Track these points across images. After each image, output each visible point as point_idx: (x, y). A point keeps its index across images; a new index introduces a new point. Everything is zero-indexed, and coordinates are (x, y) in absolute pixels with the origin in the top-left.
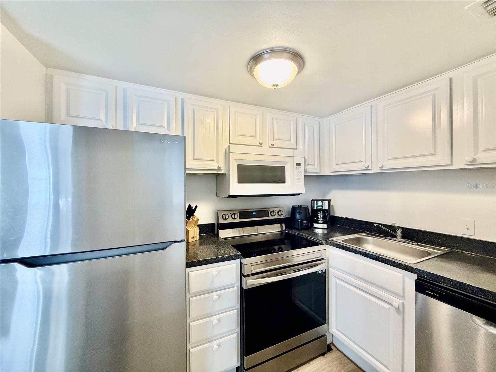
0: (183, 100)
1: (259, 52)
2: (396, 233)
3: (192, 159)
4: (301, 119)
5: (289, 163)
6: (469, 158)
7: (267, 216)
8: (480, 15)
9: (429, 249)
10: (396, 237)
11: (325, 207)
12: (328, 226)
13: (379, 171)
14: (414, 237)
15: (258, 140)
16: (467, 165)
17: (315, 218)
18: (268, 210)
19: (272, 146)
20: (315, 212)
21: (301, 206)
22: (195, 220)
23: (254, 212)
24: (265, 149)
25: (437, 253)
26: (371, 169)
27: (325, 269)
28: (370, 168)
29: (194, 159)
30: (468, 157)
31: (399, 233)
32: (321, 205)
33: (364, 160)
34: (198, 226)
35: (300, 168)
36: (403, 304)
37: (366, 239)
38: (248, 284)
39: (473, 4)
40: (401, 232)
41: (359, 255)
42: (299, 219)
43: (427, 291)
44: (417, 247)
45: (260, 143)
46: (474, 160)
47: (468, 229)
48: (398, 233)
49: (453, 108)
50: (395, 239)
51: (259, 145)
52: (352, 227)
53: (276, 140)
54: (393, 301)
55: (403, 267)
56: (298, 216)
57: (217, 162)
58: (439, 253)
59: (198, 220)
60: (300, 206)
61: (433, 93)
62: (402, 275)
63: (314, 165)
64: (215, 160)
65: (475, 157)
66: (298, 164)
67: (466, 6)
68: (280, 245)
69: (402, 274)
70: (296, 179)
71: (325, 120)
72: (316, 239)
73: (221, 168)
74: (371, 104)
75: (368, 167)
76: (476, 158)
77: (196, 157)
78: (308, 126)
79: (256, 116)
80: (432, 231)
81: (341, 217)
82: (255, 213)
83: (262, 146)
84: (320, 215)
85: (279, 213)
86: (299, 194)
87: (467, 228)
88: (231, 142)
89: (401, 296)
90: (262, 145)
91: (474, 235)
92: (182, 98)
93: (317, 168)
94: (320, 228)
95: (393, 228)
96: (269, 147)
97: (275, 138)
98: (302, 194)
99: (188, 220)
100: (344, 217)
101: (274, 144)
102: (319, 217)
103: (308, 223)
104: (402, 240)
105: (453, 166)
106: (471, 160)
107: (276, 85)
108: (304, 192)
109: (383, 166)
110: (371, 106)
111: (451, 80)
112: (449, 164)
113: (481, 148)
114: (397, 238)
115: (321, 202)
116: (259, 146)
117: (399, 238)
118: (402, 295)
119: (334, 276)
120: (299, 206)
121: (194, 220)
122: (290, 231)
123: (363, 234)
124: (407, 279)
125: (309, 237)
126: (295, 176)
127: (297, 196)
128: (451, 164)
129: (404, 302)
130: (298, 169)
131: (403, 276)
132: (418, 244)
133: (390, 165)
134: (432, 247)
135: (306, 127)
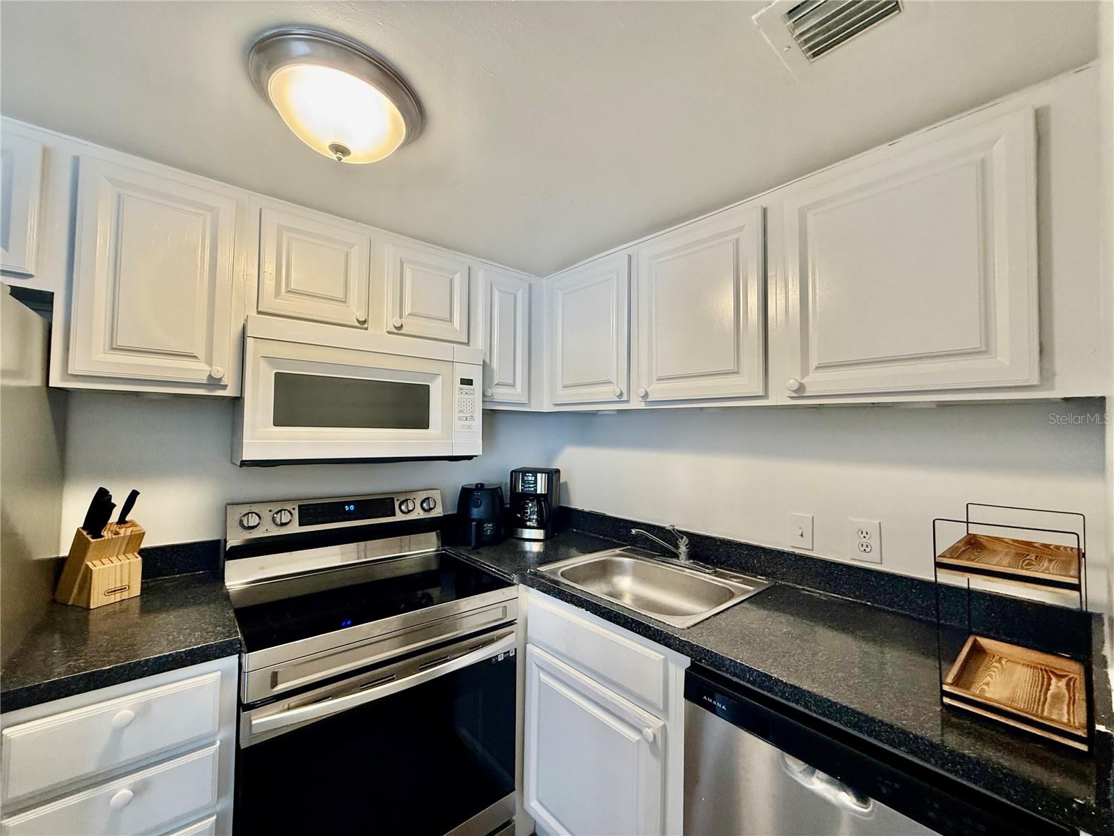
0: (76, 161)
1: (265, 31)
2: (677, 547)
3: (107, 347)
4: (482, 270)
5: (441, 376)
6: (793, 383)
7: (389, 513)
8: (786, 49)
9: (733, 584)
10: (676, 556)
11: (541, 488)
12: (546, 534)
13: (642, 406)
14: (711, 555)
15: (355, 312)
16: (791, 397)
17: (519, 516)
18: (393, 499)
19: (395, 331)
20: (520, 499)
21: (482, 485)
22: (125, 536)
23: (349, 503)
24: (376, 336)
25: (748, 591)
26: (627, 401)
27: (516, 649)
28: (625, 398)
29: (113, 349)
30: (792, 381)
31: (683, 549)
32: (533, 484)
33: (614, 381)
34: (143, 553)
35: (471, 392)
36: (664, 728)
37: (620, 563)
38: (255, 731)
39: (764, 10)
40: (687, 545)
41: (584, 610)
42: (474, 520)
43: (705, 698)
44: (713, 580)
45: (357, 320)
46: (801, 388)
47: (802, 535)
48: (681, 547)
49: (769, 274)
50: (675, 561)
51: (357, 324)
52: (601, 535)
53: (410, 317)
54: (644, 722)
55: (664, 640)
56: (476, 513)
57: (206, 363)
58: (752, 591)
59: (141, 536)
60: (480, 487)
61: (735, 236)
62: (663, 657)
63: (513, 385)
64: (201, 354)
65: (802, 381)
66: (467, 382)
67: (753, 14)
68: (425, 589)
69: (662, 654)
70: (460, 419)
71: (544, 281)
72: (501, 572)
73: (220, 379)
74: (630, 251)
75: (621, 394)
76: (806, 385)
77: (121, 341)
78: (499, 290)
79: (351, 248)
80: (743, 541)
81: (580, 511)
82: (352, 507)
83: (366, 329)
84: (531, 507)
85: (424, 505)
86: (470, 458)
87: (800, 533)
88: (260, 309)
89: (659, 709)
90: (366, 326)
91: (811, 548)
92: (76, 154)
93: (520, 393)
94: (533, 539)
95: (670, 536)
96: (389, 332)
97: (407, 310)
98: (476, 456)
99: (93, 538)
100: (587, 510)
101: (402, 325)
102: (527, 513)
103: (496, 529)
104: (687, 562)
105: (768, 398)
106: (796, 387)
107: (340, 150)
108: (481, 454)
109: (646, 395)
110: (630, 256)
111: (765, 211)
112: (761, 394)
113: (814, 363)
114: (679, 559)
115: (531, 475)
116: (356, 327)
117: (683, 560)
118: (661, 708)
119: (537, 665)
120: (477, 484)
121: (122, 535)
122: (451, 552)
123: (618, 551)
124: (672, 667)
125: (488, 566)
126: (457, 412)
127: (467, 461)
128: (765, 396)
129: (667, 725)
130: (467, 393)
131: (665, 660)
132: (716, 572)
133: (662, 392)
134: (741, 578)
135: (496, 293)
